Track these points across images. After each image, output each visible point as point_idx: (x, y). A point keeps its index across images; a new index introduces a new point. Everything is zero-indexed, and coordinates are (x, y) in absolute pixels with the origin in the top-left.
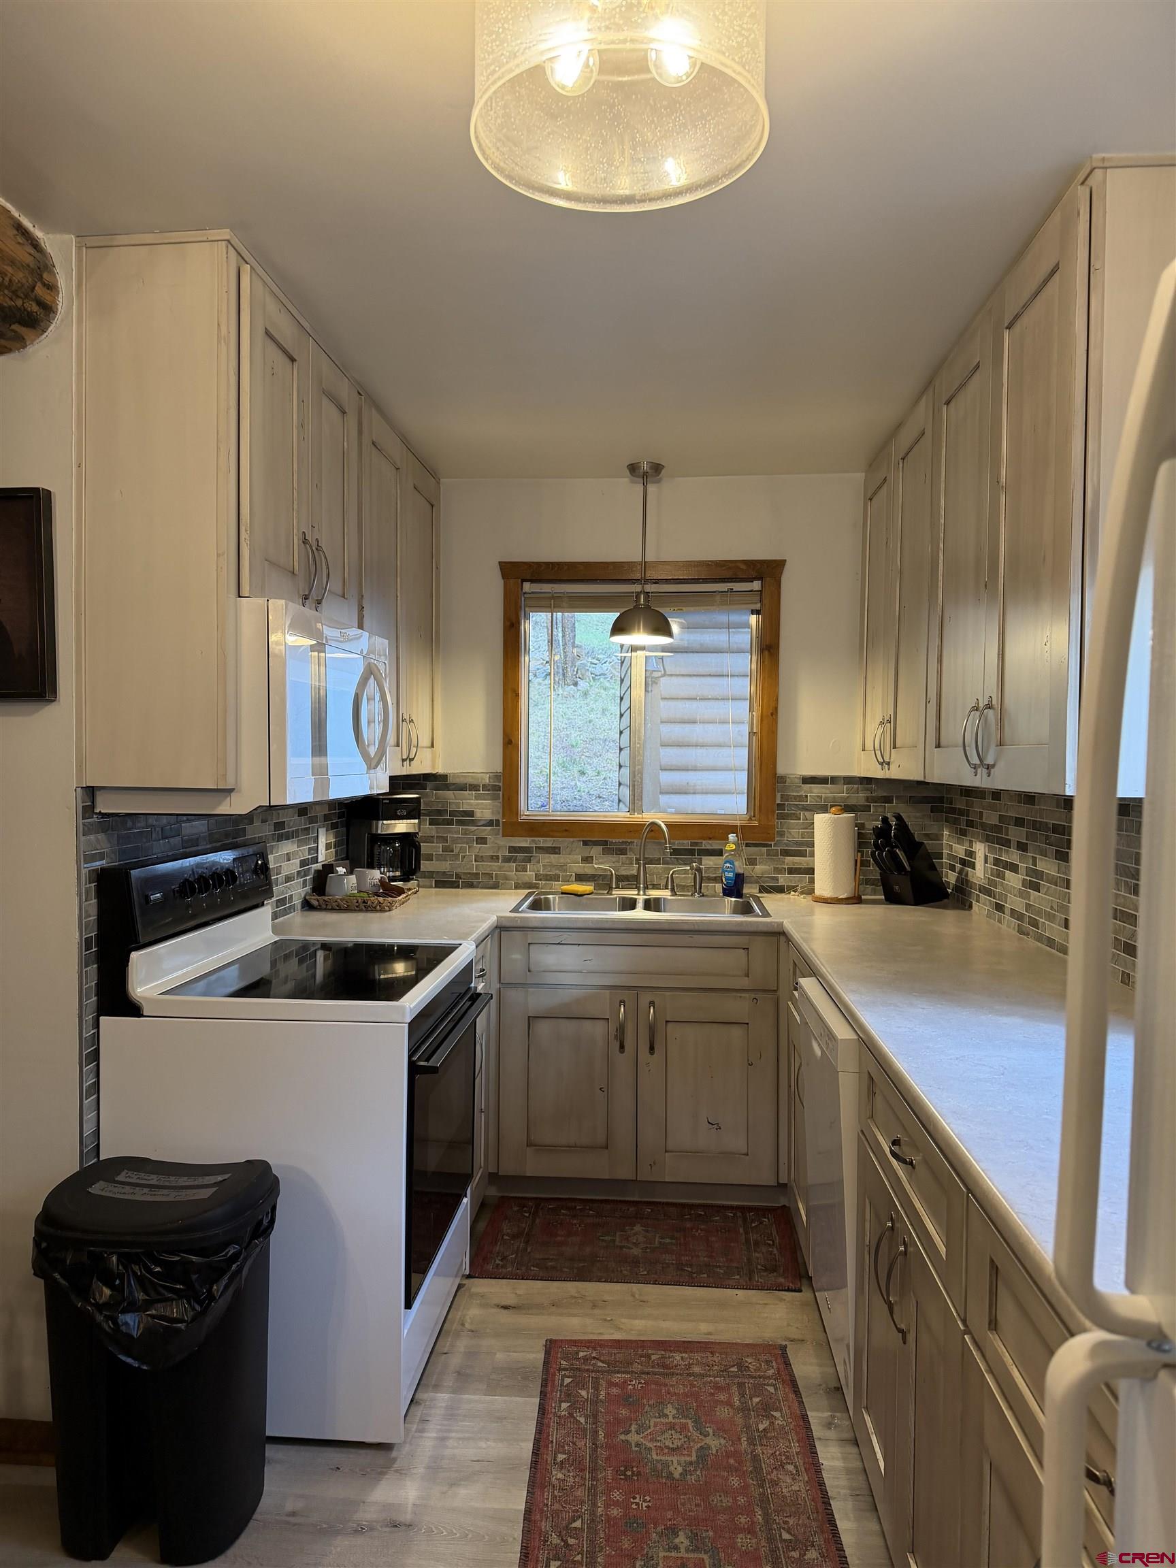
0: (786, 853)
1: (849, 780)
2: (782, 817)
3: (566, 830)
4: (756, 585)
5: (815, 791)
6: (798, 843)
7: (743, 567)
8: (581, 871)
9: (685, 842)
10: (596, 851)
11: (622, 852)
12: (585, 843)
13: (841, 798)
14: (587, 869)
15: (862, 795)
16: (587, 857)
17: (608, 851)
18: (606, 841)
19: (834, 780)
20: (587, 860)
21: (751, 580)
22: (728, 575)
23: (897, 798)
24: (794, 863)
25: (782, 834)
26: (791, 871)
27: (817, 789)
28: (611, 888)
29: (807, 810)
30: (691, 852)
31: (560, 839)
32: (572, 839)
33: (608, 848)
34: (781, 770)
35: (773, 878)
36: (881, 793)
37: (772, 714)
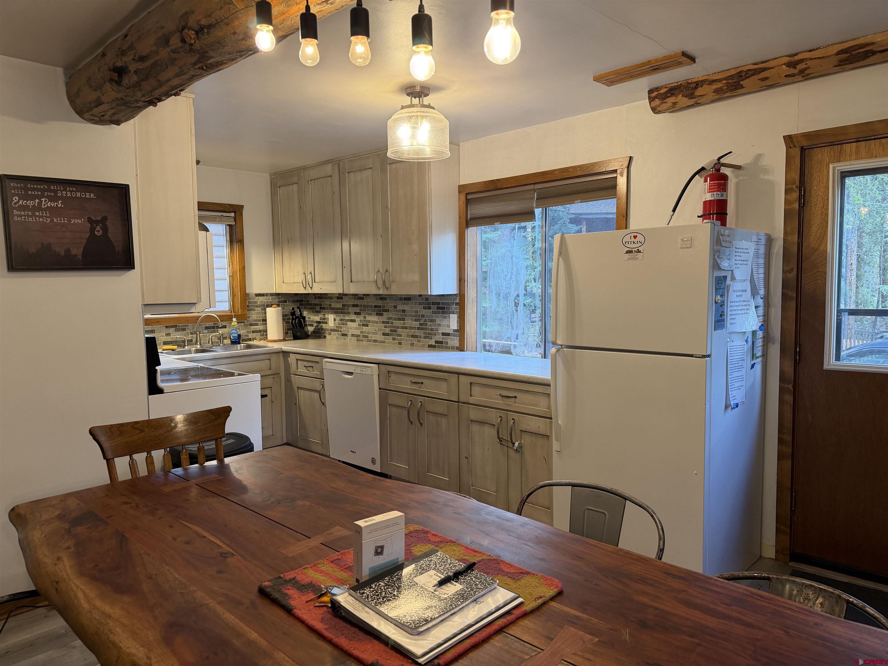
0: (251, 325)
1: (272, 295)
2: (249, 310)
3: (158, 322)
4: (233, 215)
5: (261, 299)
6: (255, 321)
7: (228, 207)
8: (165, 340)
9: (211, 323)
10: (172, 330)
11: (184, 330)
12: (167, 327)
13: (270, 301)
14: (168, 339)
15: (277, 300)
16: (168, 334)
17: (177, 330)
18: (176, 326)
19: (267, 295)
20: (168, 335)
21: (230, 212)
22: (222, 209)
23: (288, 300)
24: (254, 329)
25: (249, 317)
26: (253, 332)
27: (261, 298)
28: (185, 346)
29: (258, 307)
30: (213, 327)
31: (155, 326)
32: (160, 326)
33: (177, 328)
34: (247, 292)
35: (246, 335)
36: (283, 299)
37: (243, 268)
